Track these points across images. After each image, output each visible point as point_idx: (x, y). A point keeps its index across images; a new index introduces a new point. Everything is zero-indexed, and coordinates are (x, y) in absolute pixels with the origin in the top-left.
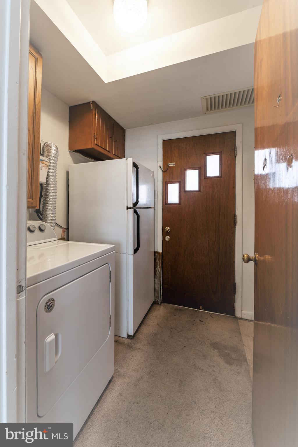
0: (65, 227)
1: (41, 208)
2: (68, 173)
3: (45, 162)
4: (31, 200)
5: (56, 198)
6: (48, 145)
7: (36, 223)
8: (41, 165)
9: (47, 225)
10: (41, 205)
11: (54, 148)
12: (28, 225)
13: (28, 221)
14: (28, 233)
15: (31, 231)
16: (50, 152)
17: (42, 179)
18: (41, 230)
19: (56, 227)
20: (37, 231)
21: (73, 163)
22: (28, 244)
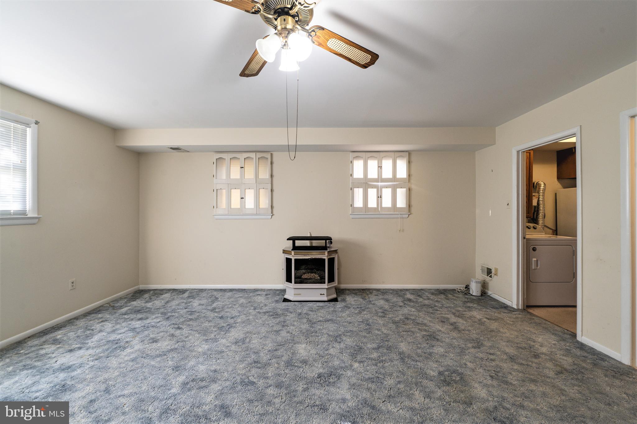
0: (554, 228)
1: (535, 217)
2: (556, 194)
3: (536, 196)
4: (528, 214)
5: (545, 209)
6: (539, 184)
7: (532, 225)
8: (534, 198)
9: (539, 227)
10: (535, 216)
11: (542, 185)
12: (527, 225)
13: (527, 224)
14: (527, 228)
15: (529, 228)
16: (540, 188)
17: (535, 203)
18: (534, 228)
19: (545, 228)
20: (532, 229)
21: (562, 188)
22: (527, 233)
